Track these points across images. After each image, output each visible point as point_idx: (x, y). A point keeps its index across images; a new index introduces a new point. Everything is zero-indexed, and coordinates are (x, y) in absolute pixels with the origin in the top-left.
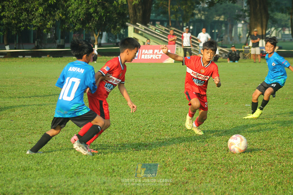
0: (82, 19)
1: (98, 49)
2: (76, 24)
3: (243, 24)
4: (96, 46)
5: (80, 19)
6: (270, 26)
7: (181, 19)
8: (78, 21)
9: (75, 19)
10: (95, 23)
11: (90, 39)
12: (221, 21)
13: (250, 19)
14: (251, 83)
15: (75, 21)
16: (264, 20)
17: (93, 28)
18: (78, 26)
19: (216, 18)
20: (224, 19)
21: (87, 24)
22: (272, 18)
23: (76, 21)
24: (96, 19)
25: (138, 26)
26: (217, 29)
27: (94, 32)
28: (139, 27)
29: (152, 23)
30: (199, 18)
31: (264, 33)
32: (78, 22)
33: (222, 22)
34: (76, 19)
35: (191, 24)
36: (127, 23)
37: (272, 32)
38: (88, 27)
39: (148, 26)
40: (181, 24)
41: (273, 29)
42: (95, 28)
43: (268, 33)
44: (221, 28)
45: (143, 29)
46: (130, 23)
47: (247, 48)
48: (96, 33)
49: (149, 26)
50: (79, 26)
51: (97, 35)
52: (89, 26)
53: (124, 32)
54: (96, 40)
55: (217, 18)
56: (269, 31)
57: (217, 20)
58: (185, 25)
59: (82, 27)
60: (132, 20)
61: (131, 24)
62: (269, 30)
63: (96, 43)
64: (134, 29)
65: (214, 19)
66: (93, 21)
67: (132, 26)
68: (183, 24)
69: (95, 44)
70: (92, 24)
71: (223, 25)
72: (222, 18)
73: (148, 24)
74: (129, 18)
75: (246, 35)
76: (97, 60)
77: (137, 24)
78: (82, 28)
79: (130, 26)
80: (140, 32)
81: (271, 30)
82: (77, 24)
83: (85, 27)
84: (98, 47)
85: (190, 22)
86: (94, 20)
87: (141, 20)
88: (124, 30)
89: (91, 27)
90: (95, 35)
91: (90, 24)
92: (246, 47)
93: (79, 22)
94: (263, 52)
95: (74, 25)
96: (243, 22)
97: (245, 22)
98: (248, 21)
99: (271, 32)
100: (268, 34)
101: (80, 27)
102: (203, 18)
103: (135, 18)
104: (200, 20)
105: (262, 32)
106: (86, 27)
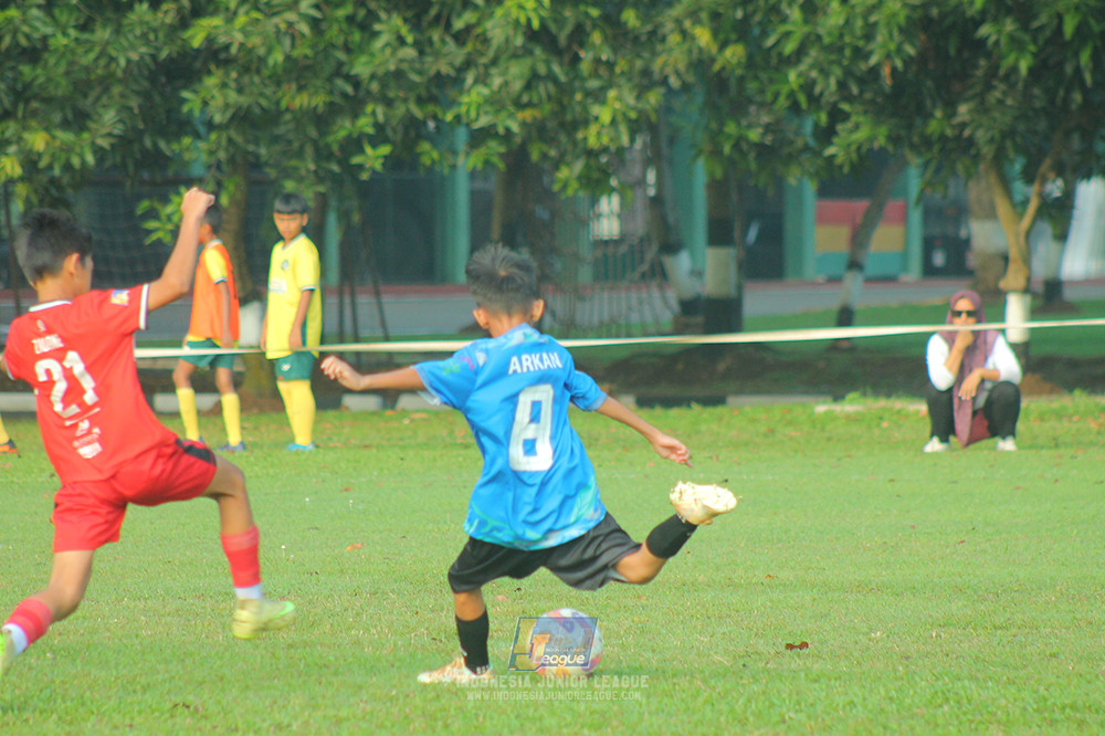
0: (894, 70)
1: (1033, 330)
2: (837, 116)
4: (1016, 308)
5: (874, 72)
8: (855, 90)
9: (825, 72)
10: (1001, 102)
11: (966, 244)
15: (829, 87)
17: (988, 151)
18: (857, 127)
21: (938, 114)
23: (842, 85)
24: (1014, 69)
27: (993, 179)
32: (849, 99)
34: (837, 72)
38: (943, 138)
42: (1009, 144)
48: (1019, 187)
50: (861, 135)
51: (1020, 207)
52: (949, 132)
54: (1014, 253)
59: (890, 138)
63: (1014, 278)
66: (989, 87)
69: (1003, 284)
70: (982, 108)
76: (1020, 426)
78: (890, 148)
82: (845, 117)
83: (916, 139)
84: (1035, 313)
86: (993, 72)
89: (971, 142)
90: (1003, 207)
91: (963, 109)
93: (868, 96)
95: (823, 118)
101: (872, 139)
106: (927, 142)
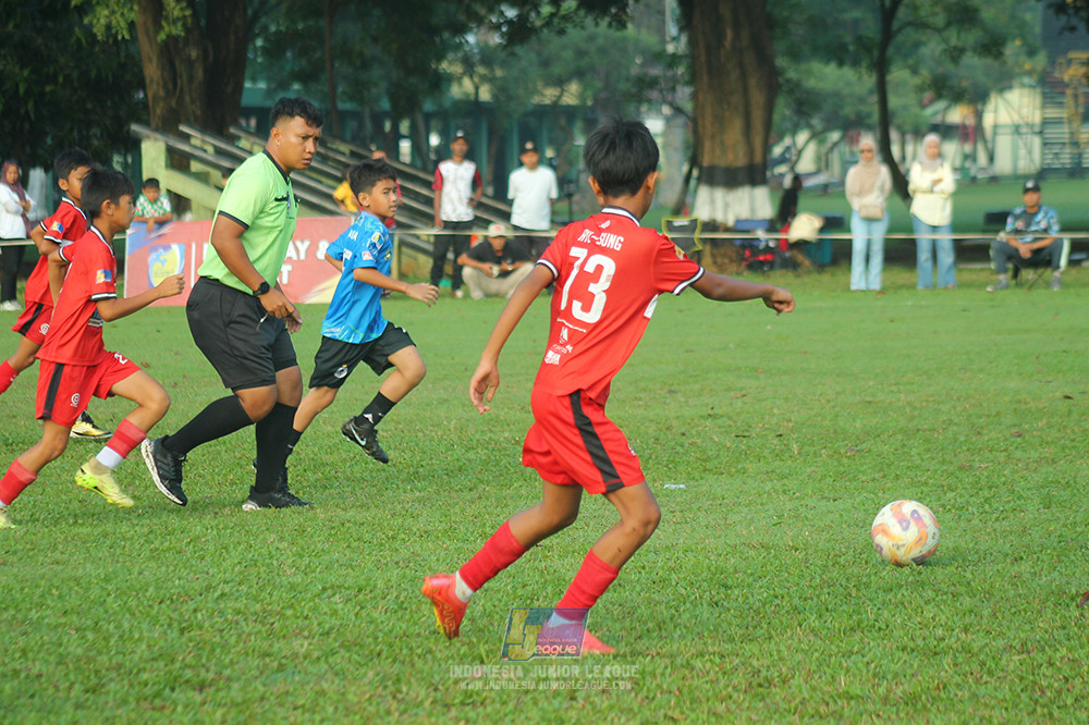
3: (668, 120)
6: (788, 125)
7: (386, 105)
12: (569, 106)
13: (694, 97)
14: (697, 387)
16: (758, 98)
19: (543, 95)
20: (582, 96)
22: (794, 88)
25: (186, 138)
26: (552, 142)
28: (193, 141)
29: (253, 122)
30: (467, 95)
31: (758, 158)
33: (570, 113)
35: (434, 123)
36: (135, 127)
37: (800, 152)
39: (232, 139)
40: (388, 126)
41: (802, 137)
43: (783, 154)
44: (569, 137)
45: (210, 149)
46: (147, 124)
47: (681, 229)
49: (239, 138)
53: (125, 165)
55: (549, 95)
56: (788, 149)
57: (547, 102)
58: (404, 127)
60: (158, 111)
61: (156, 130)
62: (787, 141)
64: (171, 151)
65: (536, 100)
67: (156, 139)
68: (395, 127)
71: (578, 125)
72: (571, 95)
73: (232, 130)
74: (145, 104)
75: (680, 170)
77: (184, 128)
79: (148, 137)
80: (195, 166)
81: (794, 144)
85: (428, 117)
87: (199, 113)
88: (130, 160)
92: (680, 222)
94: (755, 243)
96: (666, 110)
97: (678, 110)
98: (688, 106)
99: (794, 151)
100: (782, 160)
102: (485, 94)
103: (173, 103)
104: (473, 108)
105: (751, 152)
